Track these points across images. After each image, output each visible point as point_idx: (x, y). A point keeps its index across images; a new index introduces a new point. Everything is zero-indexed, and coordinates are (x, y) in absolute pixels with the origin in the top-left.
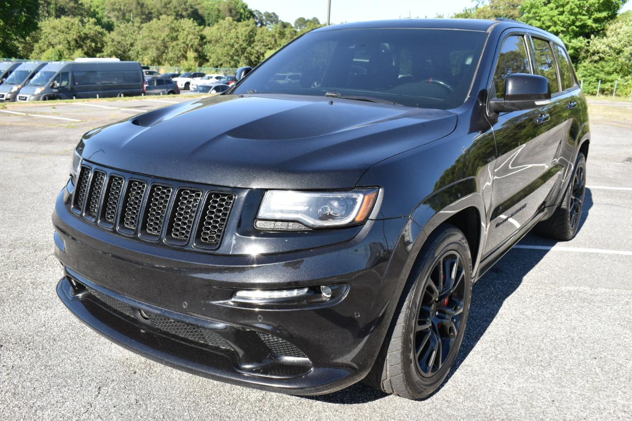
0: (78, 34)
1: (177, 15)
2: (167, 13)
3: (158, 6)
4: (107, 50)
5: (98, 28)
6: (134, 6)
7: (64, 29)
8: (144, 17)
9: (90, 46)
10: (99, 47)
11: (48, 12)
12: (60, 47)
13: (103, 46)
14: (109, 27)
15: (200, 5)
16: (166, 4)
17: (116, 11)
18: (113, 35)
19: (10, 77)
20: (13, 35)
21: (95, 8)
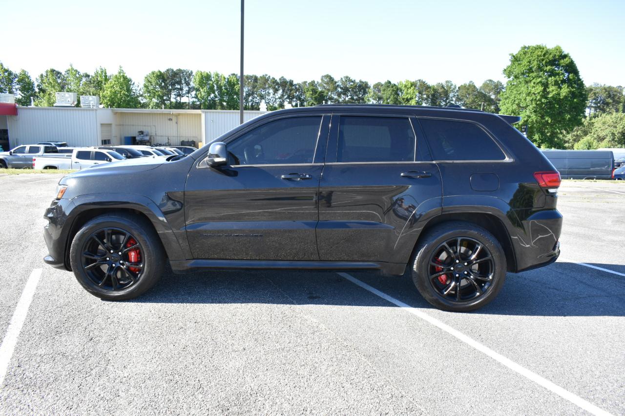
20: (558, 130)
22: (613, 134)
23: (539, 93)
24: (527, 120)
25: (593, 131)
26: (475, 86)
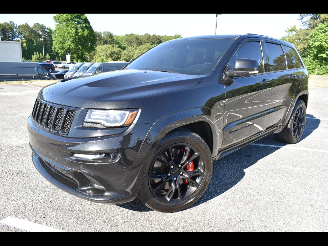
0: (111, 52)
1: (152, 43)
2: (148, 42)
3: (145, 39)
4: (122, 58)
5: (119, 49)
6: (135, 39)
7: (105, 50)
8: (139, 44)
9: (116, 56)
10: (119, 57)
11: (100, 43)
12: (102, 57)
13: (121, 57)
14: (124, 49)
15: (163, 38)
16: (148, 38)
17: (127, 42)
18: (125, 52)
19: (80, 69)
20: (85, 52)
21: (119, 41)
22: (107, 55)
23: (74, 33)
24: (70, 47)
25: (97, 53)
26: (29, 26)
